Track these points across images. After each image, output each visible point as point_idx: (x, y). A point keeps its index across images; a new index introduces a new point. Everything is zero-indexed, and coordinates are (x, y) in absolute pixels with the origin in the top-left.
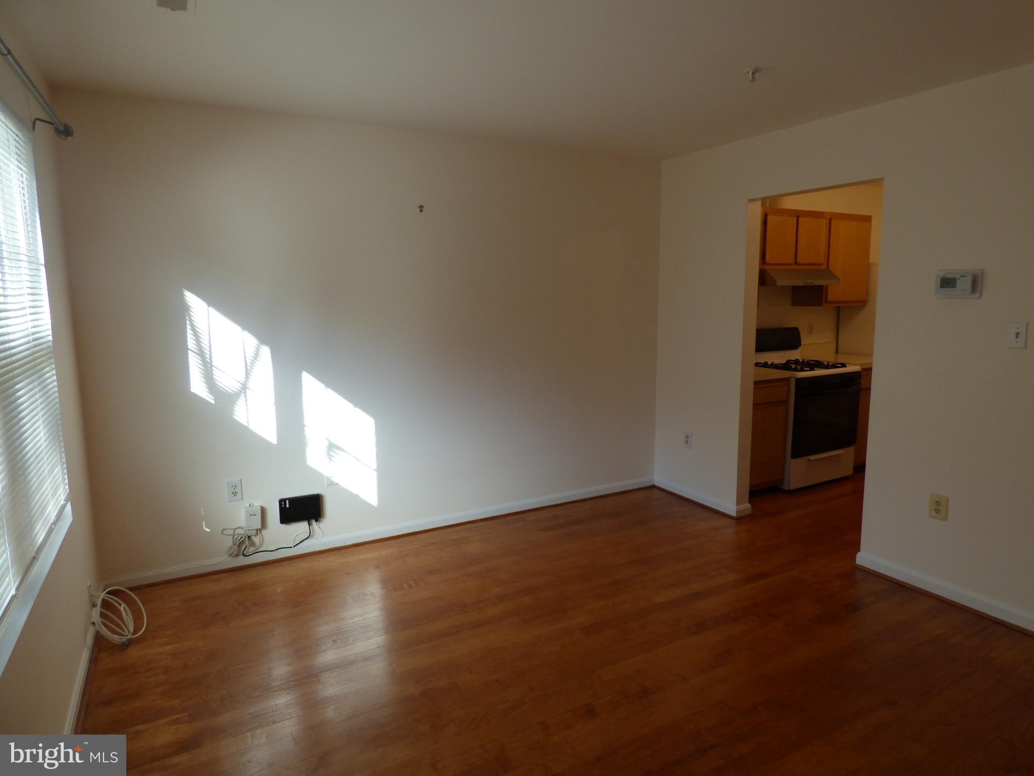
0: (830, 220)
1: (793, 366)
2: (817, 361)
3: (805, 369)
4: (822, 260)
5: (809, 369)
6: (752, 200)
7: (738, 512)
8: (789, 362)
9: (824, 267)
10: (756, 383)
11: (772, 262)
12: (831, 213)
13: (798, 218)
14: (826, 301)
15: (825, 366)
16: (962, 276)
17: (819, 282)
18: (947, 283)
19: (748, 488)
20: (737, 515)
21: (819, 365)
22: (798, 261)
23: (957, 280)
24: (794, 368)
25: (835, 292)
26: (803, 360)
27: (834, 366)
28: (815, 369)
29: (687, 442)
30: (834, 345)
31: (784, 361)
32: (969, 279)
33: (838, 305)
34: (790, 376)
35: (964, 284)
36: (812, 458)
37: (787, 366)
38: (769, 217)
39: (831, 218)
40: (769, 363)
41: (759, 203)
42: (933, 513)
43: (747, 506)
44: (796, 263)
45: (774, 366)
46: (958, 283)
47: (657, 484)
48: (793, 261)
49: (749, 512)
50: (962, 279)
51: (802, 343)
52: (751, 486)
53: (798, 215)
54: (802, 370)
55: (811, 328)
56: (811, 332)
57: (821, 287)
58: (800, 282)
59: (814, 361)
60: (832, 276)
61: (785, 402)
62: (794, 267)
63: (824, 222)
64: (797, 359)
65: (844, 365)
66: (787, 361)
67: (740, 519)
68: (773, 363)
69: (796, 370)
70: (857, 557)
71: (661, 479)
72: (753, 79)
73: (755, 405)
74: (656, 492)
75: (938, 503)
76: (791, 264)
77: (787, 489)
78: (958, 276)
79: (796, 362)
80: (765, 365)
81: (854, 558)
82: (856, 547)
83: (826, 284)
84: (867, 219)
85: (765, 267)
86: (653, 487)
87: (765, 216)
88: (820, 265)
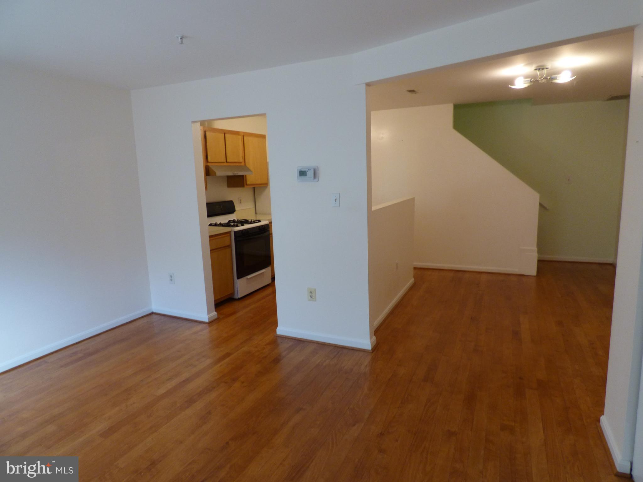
0: (243, 136)
1: (232, 224)
2: (245, 220)
3: (239, 225)
4: (241, 160)
5: (241, 225)
6: (194, 122)
7: (209, 318)
8: (229, 221)
9: (243, 164)
10: (210, 237)
11: (212, 161)
12: (243, 132)
13: (225, 134)
14: (246, 184)
15: (250, 223)
16: (309, 170)
17: (240, 173)
18: (302, 173)
19: (214, 302)
20: (209, 320)
21: (246, 222)
22: (227, 160)
23: (307, 172)
24: (232, 225)
25: (251, 179)
26: (238, 220)
27: (255, 222)
28: (244, 224)
29: (171, 280)
30: (254, 209)
31: (227, 222)
32: (312, 172)
33: (253, 186)
34: (230, 230)
35: (310, 174)
36: (249, 277)
37: (228, 225)
38: (207, 134)
39: (244, 135)
40: (218, 224)
41: (199, 124)
42: (310, 298)
43: (214, 313)
44: (227, 162)
45: (221, 225)
46: (308, 173)
47: (154, 311)
48: (225, 161)
49: (216, 317)
50: (309, 171)
51: (236, 210)
52: (215, 301)
53: (225, 133)
54: (237, 226)
55: (240, 200)
56: (240, 203)
57: (242, 176)
58: (230, 174)
59: (244, 220)
60: (248, 170)
61: (230, 246)
62: (225, 164)
63: (240, 137)
64: (234, 220)
65: (259, 221)
66: (228, 221)
67: (211, 323)
68: (220, 223)
69: (233, 226)
70: (277, 331)
71: (156, 307)
72: (182, 43)
73: (212, 250)
74: (154, 316)
75: (311, 292)
76: (224, 163)
77: (237, 298)
78: (307, 170)
79: (234, 221)
80: (216, 225)
81: (275, 331)
82: (276, 324)
83: (245, 174)
84: (263, 137)
85: (209, 164)
86: (152, 313)
87: (205, 132)
88: (241, 163)
